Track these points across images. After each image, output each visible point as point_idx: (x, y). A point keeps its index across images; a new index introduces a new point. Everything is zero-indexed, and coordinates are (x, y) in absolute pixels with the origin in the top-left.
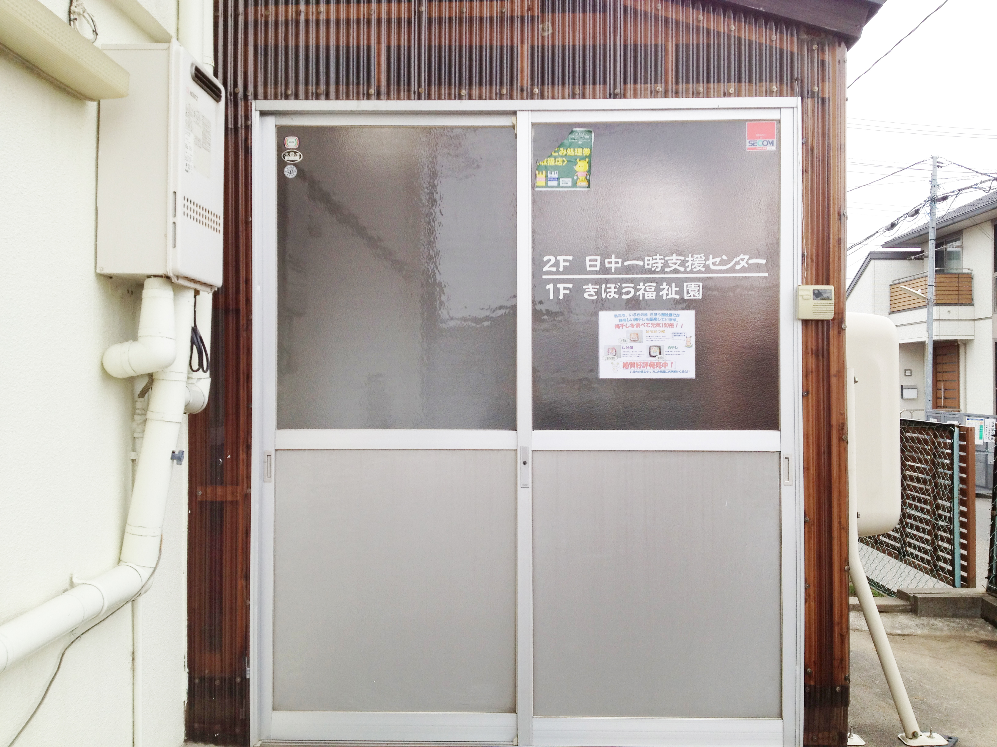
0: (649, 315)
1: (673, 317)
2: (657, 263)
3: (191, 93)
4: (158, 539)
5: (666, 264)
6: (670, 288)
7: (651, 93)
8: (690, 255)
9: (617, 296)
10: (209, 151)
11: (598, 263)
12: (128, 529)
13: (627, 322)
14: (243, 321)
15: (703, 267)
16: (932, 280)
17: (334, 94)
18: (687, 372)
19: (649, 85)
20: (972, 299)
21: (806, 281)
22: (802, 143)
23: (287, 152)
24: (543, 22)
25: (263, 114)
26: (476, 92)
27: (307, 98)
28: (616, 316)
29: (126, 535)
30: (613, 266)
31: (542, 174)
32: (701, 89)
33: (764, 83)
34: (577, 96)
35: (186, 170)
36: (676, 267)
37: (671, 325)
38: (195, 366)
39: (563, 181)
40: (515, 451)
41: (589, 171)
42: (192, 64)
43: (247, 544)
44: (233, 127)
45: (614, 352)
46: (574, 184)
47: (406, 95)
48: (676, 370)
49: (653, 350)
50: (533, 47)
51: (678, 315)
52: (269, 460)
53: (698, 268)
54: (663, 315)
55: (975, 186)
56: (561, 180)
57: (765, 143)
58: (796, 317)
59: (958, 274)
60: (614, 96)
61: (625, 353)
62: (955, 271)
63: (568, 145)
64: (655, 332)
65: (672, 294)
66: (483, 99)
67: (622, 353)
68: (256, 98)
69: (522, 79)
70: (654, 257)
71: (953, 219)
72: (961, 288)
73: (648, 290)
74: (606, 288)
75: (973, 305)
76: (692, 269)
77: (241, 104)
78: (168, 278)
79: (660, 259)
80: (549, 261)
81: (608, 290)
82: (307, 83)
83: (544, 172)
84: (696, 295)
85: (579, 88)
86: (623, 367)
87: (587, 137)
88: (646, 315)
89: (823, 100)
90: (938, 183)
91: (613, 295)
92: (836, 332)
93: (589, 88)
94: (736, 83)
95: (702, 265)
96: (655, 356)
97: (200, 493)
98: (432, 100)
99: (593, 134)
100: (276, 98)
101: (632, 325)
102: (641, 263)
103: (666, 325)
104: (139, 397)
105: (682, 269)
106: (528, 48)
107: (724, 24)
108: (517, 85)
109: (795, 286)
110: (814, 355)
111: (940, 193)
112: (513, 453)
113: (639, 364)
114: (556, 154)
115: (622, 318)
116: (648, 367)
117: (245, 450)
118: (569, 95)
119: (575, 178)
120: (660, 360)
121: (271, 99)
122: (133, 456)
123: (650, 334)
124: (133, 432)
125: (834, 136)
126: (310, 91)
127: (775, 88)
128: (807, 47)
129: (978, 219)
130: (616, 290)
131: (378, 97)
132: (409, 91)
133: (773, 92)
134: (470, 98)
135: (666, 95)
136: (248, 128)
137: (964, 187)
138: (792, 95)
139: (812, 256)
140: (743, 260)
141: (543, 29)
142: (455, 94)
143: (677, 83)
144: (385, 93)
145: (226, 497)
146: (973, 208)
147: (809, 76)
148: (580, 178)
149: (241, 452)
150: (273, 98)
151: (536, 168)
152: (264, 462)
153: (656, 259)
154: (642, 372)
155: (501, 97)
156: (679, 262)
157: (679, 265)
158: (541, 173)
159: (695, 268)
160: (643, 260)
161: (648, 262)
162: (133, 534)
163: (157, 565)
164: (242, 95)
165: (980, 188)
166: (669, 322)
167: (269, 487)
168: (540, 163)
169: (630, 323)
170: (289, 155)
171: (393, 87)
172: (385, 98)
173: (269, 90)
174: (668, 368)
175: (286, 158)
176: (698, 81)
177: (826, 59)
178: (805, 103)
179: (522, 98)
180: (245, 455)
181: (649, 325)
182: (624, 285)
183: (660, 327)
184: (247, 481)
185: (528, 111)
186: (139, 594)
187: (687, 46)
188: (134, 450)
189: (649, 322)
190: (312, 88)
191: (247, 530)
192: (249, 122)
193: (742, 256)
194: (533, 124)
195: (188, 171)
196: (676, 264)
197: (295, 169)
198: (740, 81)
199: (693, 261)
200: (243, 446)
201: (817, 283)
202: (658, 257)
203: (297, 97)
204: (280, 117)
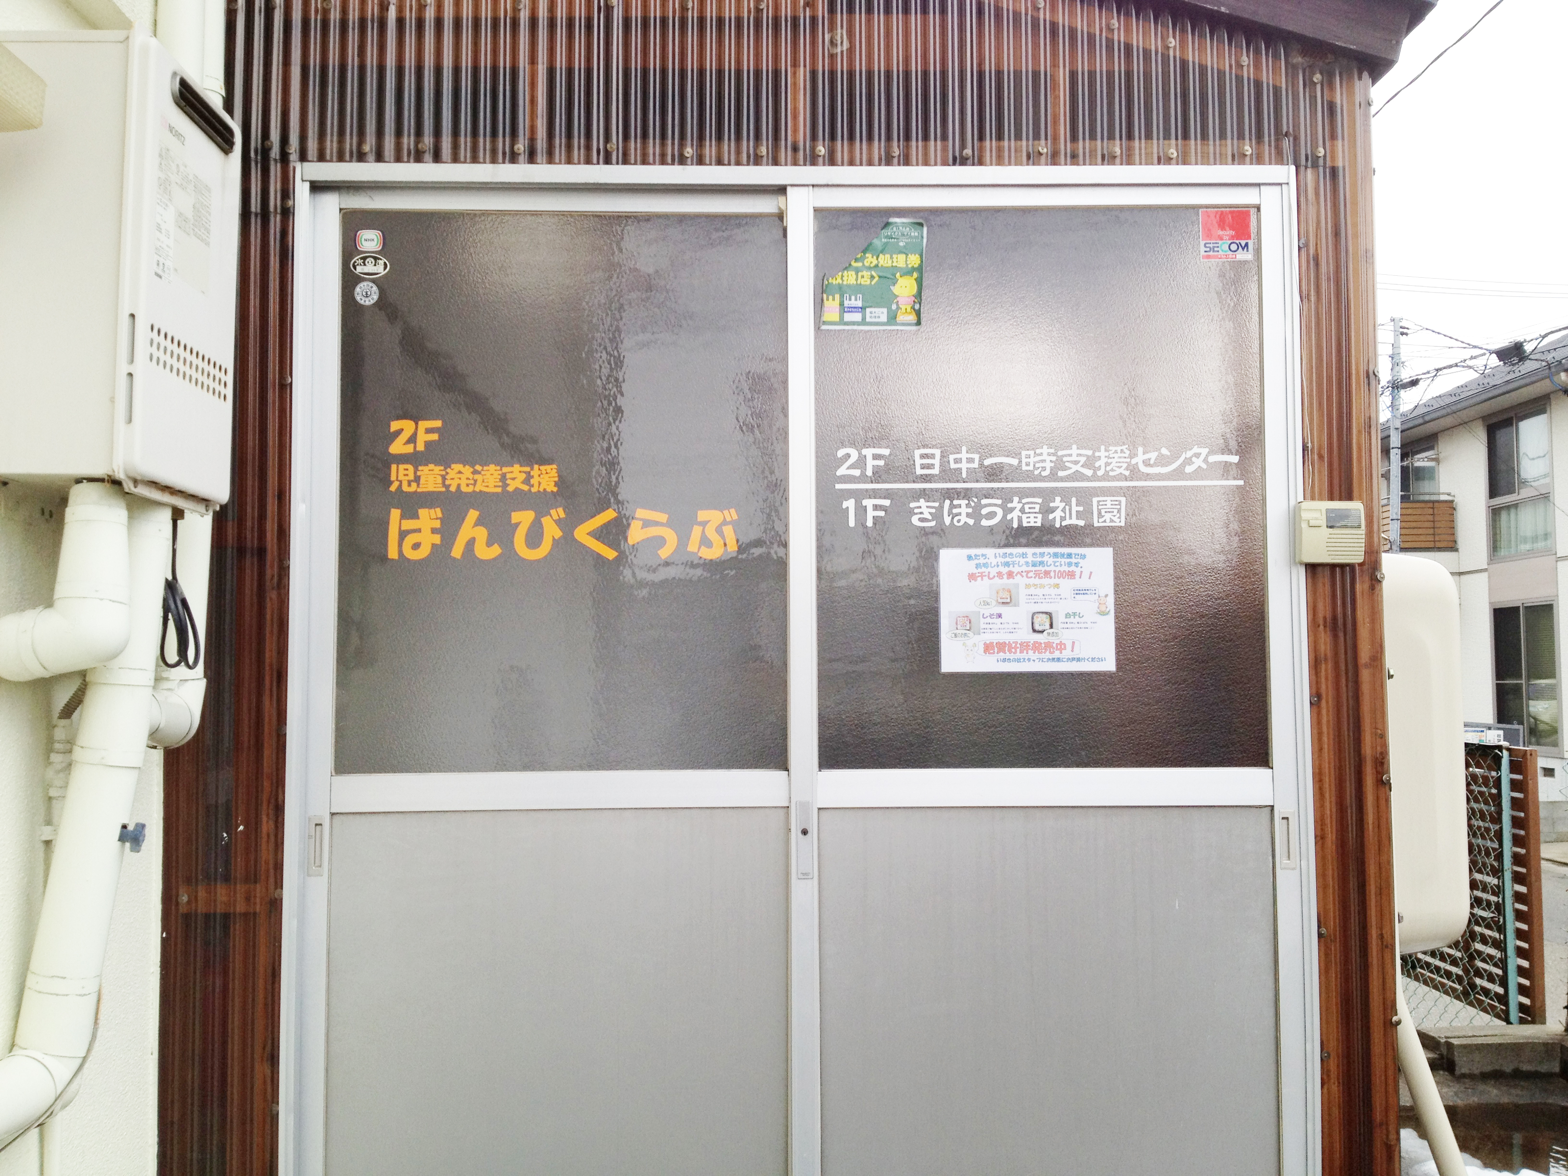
0: (1030, 556)
1: (1074, 560)
2: (1043, 461)
3: (171, 129)
4: (92, 999)
5: (1060, 464)
6: (1067, 508)
7: (1029, 157)
8: (1103, 448)
9: (971, 522)
10: (208, 244)
11: (936, 462)
12: (31, 981)
13: (989, 569)
14: (271, 571)
15: (1127, 469)
16: (1396, 511)
17: (450, 151)
18: (1101, 660)
19: (1024, 143)
20: (1455, 542)
21: (1311, 494)
22: (1299, 248)
23: (361, 258)
24: (832, 28)
25: (317, 187)
26: (711, 151)
27: (398, 159)
28: (970, 558)
29: (27, 993)
30: (964, 466)
31: (834, 299)
32: (1117, 150)
33: (1229, 141)
34: (895, 160)
35: (157, 275)
36: (1078, 467)
37: (1071, 575)
38: (172, 656)
39: (871, 313)
40: (785, 810)
41: (919, 295)
42: (175, 74)
43: (273, 996)
44: (259, 211)
45: (968, 624)
46: (892, 318)
47: (582, 155)
48: (1081, 656)
49: (1039, 619)
50: (814, 73)
51: (1083, 557)
52: (318, 833)
53: (1118, 471)
54: (1056, 555)
55: (1462, 364)
56: (868, 310)
57: (1234, 247)
58: (1294, 559)
59: (1433, 502)
60: (963, 161)
61: (988, 626)
62: (1427, 498)
63: (880, 248)
64: (1042, 586)
65: (1071, 518)
66: (724, 165)
67: (983, 626)
68: (303, 157)
69: (795, 131)
70: (1038, 451)
71: (1423, 416)
72: (1437, 525)
73: (1027, 510)
74: (953, 506)
75: (1457, 550)
76: (1107, 472)
77: (275, 170)
78: (116, 483)
79: (1049, 454)
80: (848, 456)
81: (955, 511)
82: (399, 133)
83: (837, 296)
84: (1115, 519)
85: (899, 146)
86: (985, 652)
87: (915, 234)
88: (1024, 555)
89: (1334, 171)
90: (1403, 360)
91: (964, 519)
92: (1366, 586)
93: (917, 147)
94: (1180, 141)
95: (1125, 465)
96: (1042, 632)
97: (184, 898)
98: (631, 164)
99: (925, 229)
100: (341, 158)
101: (1000, 575)
102: (1014, 462)
103: (1061, 575)
104: (60, 718)
105: (1089, 473)
106: (805, 76)
107: (1156, 34)
108: (787, 138)
109: (1293, 503)
110: (1328, 629)
111: (1406, 375)
112: (782, 812)
113: (1013, 645)
114: (860, 264)
115: (982, 561)
116: (1030, 652)
117: (271, 812)
118: (880, 159)
119: (894, 307)
120: (1051, 639)
121: (331, 161)
122: (46, 833)
123: (1032, 591)
124: (47, 786)
125: (1356, 236)
126: (405, 147)
127: (1248, 150)
128: (1304, 77)
129: (1464, 415)
130: (970, 510)
131: (532, 158)
132: (588, 148)
133: (1246, 155)
134: (700, 161)
135: (1054, 159)
136: (287, 213)
137: (1445, 365)
138: (1280, 159)
139: (1320, 448)
140: (1197, 455)
141: (833, 43)
142: (673, 156)
143: (1074, 138)
144: (545, 150)
145: (235, 906)
146: (1454, 399)
147: (1309, 132)
148: (903, 307)
149: (264, 818)
150: (335, 159)
151: (822, 290)
152: (310, 837)
153: (1041, 454)
154: (1018, 661)
155: (757, 160)
156: (1083, 460)
157: (1082, 466)
158: (831, 298)
159: (1112, 470)
160: (1017, 455)
161: (1028, 460)
162: (40, 992)
163: (89, 1051)
164: (278, 153)
165: (1470, 367)
166: (1067, 569)
167: (319, 886)
168: (830, 281)
169: (996, 570)
170: (364, 263)
171: (559, 141)
172: (544, 161)
173: (328, 143)
174: (1067, 653)
175: (359, 269)
176: (1111, 137)
177: (1338, 101)
178: (1302, 176)
179: (795, 163)
180: (272, 824)
181: (1029, 575)
182: (984, 501)
183: (1051, 578)
184: (275, 874)
185: (808, 185)
186: (49, 1113)
187: (1092, 74)
188: (49, 822)
189: (1030, 568)
190: (408, 141)
191: (274, 968)
192: (290, 203)
193: (1196, 450)
194: (816, 210)
195: (160, 277)
196: (1076, 463)
197: (375, 288)
198: (1186, 136)
199: (1108, 457)
200: (268, 808)
201: (1331, 498)
202: (1045, 450)
203: (380, 158)
204: (348, 193)
